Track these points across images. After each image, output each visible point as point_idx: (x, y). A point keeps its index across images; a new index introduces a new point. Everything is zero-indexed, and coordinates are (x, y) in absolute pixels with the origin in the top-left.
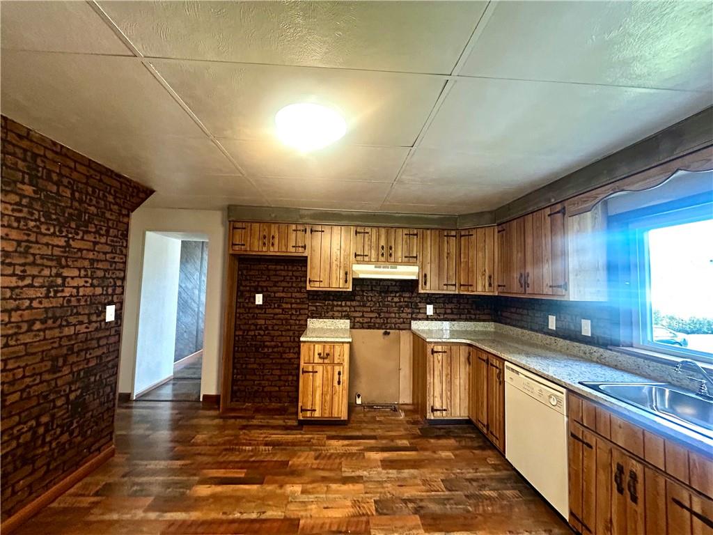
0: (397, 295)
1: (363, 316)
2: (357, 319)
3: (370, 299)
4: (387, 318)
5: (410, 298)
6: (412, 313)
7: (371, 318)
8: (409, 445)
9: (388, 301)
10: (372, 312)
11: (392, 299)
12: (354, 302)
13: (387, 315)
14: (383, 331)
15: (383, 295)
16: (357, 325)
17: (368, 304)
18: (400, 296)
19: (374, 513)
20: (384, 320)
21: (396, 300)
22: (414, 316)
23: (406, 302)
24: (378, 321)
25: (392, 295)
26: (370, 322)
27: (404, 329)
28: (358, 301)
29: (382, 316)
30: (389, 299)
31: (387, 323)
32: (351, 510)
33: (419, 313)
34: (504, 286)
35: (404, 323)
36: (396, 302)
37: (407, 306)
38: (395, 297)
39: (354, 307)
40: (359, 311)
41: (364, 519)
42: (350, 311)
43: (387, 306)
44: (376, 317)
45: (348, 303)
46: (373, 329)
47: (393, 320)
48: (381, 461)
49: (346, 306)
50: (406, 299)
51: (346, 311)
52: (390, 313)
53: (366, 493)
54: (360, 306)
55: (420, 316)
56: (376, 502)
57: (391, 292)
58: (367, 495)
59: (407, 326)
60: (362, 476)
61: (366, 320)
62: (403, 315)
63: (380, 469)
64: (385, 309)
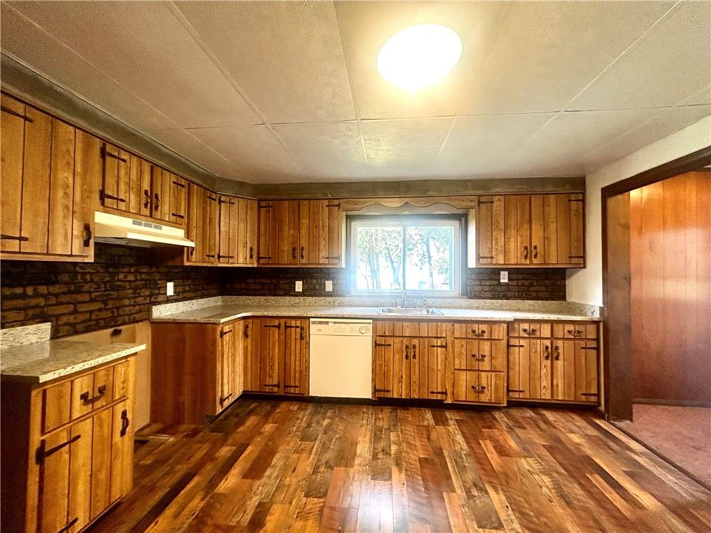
0: (133, 270)
1: (75, 312)
2: (64, 320)
3: (88, 277)
4: (118, 308)
5: (149, 273)
6: (151, 296)
7: (91, 312)
8: (234, 448)
9: (119, 281)
10: (92, 301)
11: (125, 277)
12: (57, 286)
13: (117, 303)
14: (111, 330)
15: (111, 270)
16: (64, 329)
17: (86, 287)
18: (137, 272)
19: (322, 500)
20: (113, 312)
21: (131, 278)
22: (153, 299)
23: (142, 280)
24: (105, 314)
25: (125, 270)
26: (90, 320)
27: (141, 321)
28: (66, 283)
29: (110, 306)
30: (121, 276)
31: (119, 316)
32: (310, 523)
33: (159, 294)
34: (269, 258)
35: (140, 311)
36: (130, 282)
37: (145, 287)
38: (130, 272)
39: (56, 295)
40: (69, 303)
41: (326, 511)
42: (47, 306)
43: (117, 289)
44: (100, 310)
45: (43, 289)
46: (95, 330)
47: (127, 309)
48: (244, 477)
49: (37, 295)
50: (143, 276)
51: (37, 306)
52: (122, 299)
53: (291, 503)
54: (70, 292)
55: (160, 298)
56: (307, 496)
57: (124, 266)
58: (294, 502)
59: (144, 315)
60: (260, 503)
61: (81, 317)
62: (140, 300)
63: (258, 482)
64: (115, 294)
